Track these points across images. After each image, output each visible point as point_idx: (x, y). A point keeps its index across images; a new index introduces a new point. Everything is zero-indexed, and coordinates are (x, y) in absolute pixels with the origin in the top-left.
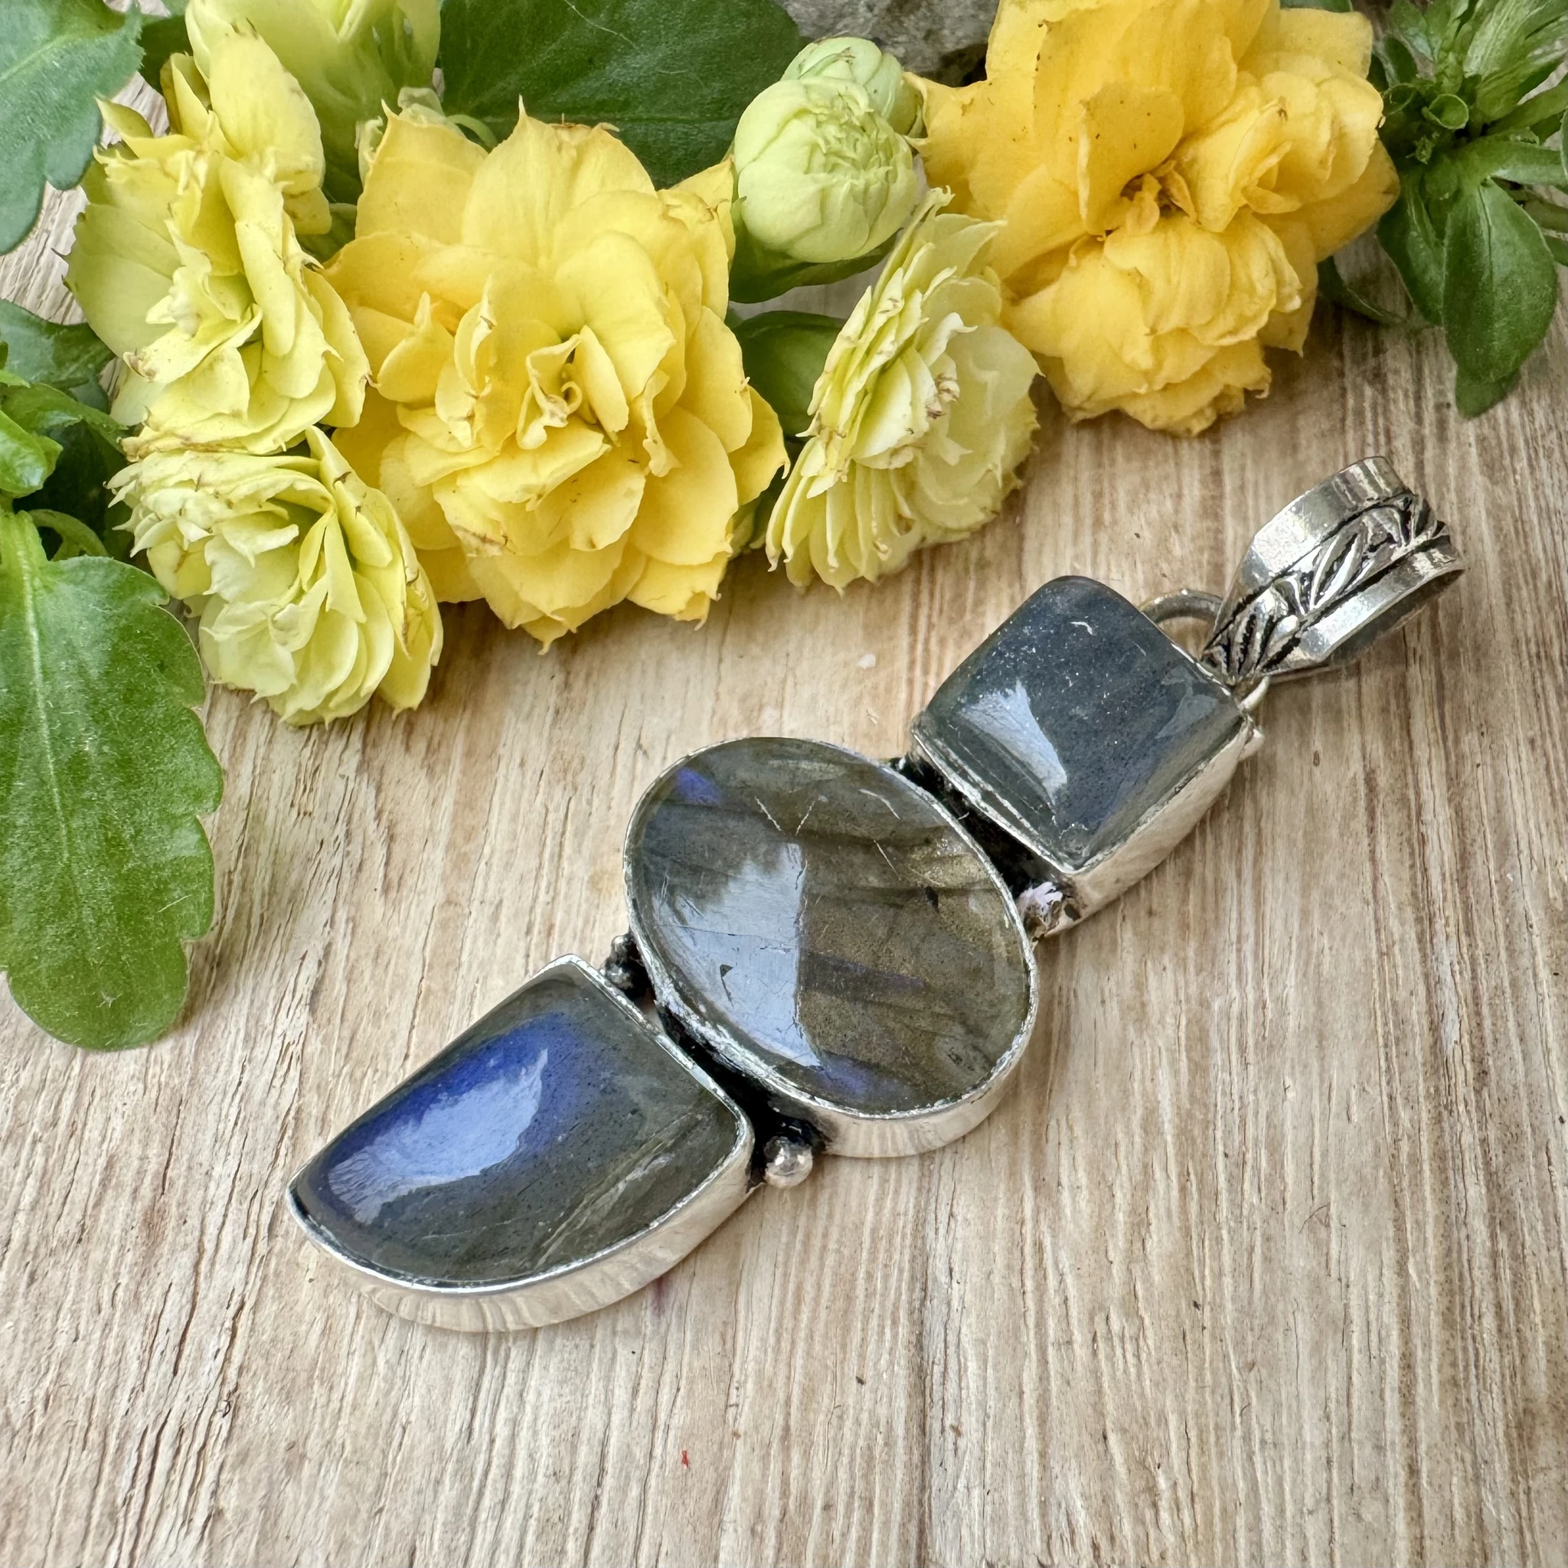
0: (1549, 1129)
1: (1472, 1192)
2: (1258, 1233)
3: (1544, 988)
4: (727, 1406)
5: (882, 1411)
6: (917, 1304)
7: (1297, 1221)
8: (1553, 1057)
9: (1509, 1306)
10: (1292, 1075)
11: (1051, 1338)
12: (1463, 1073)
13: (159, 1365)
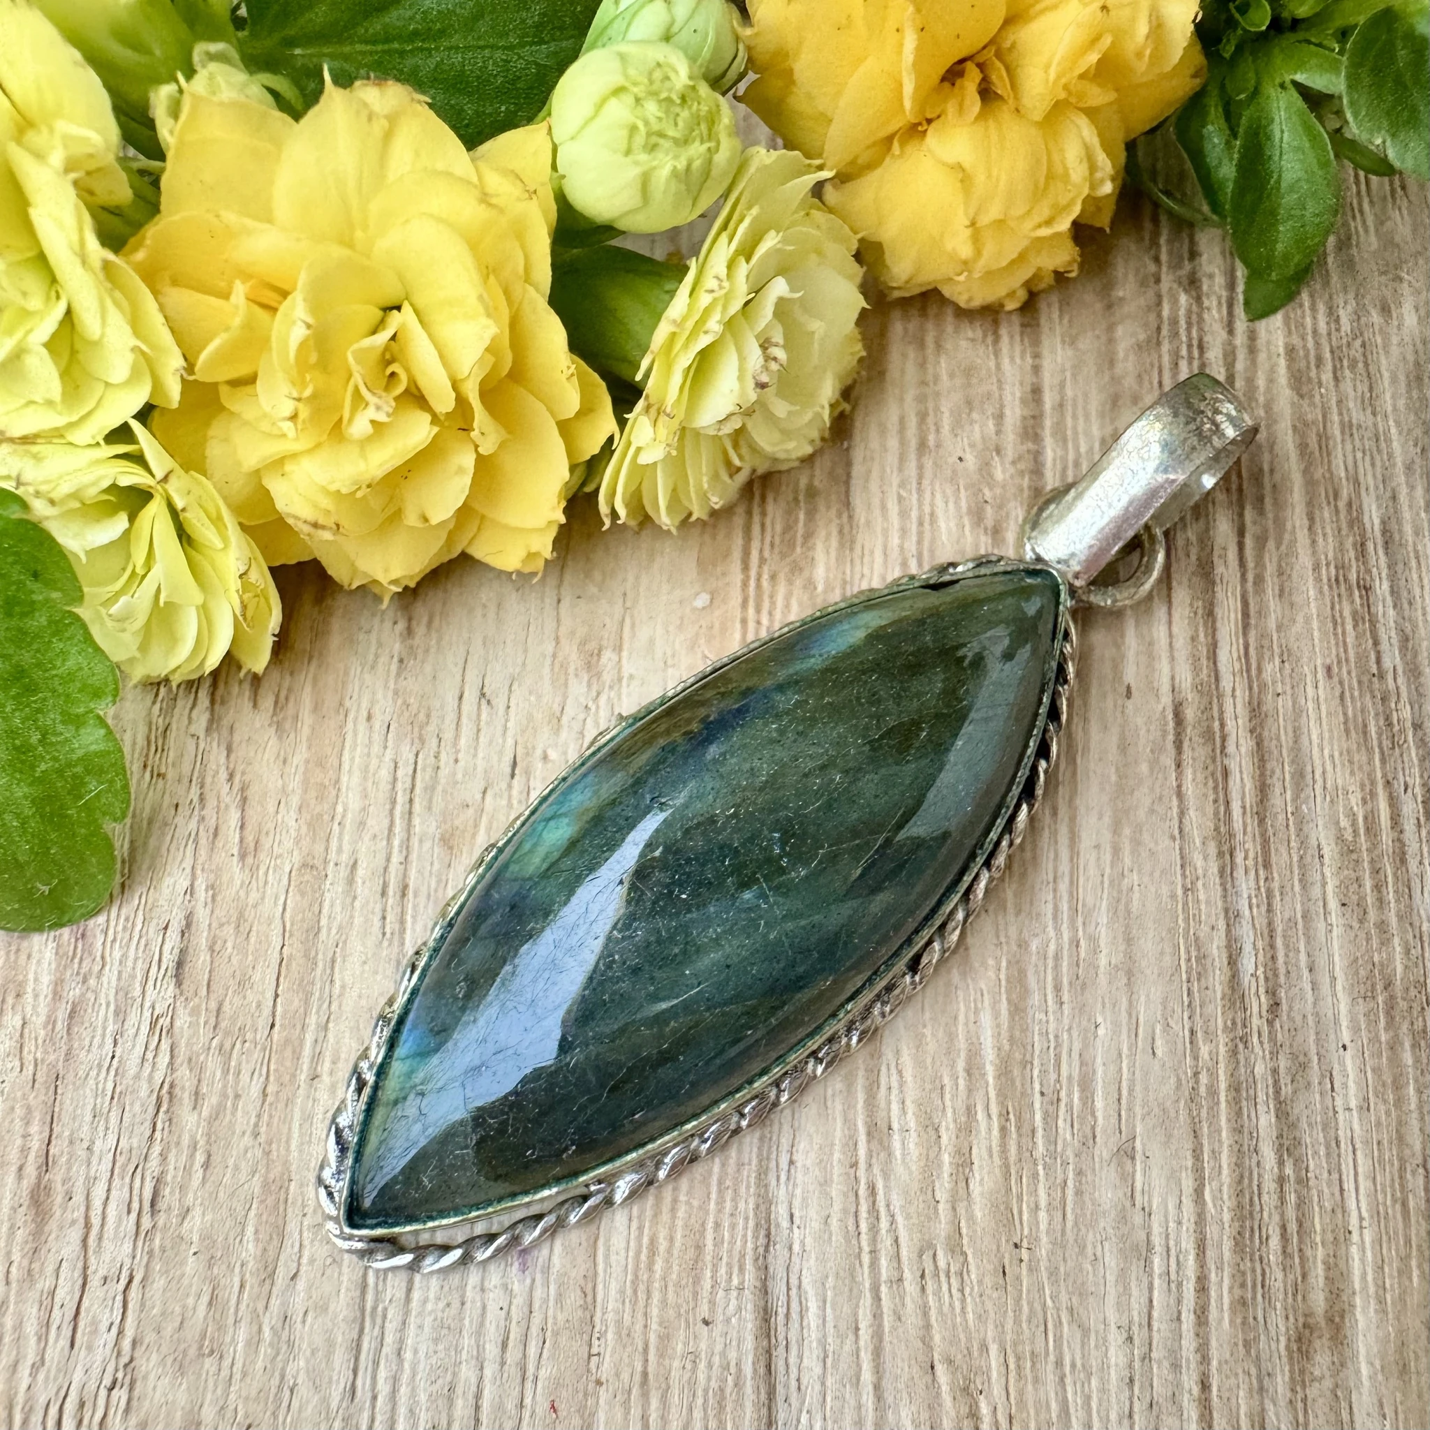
0: (1334, 1057)
1: (1263, 1121)
2: (1071, 1167)
3: (1333, 919)
4: (590, 1356)
5: (732, 1355)
6: (761, 1250)
7: (1106, 1155)
8: (1339, 987)
9: (1293, 1227)
10: (1103, 1012)
11: (884, 1276)
12: (1257, 1005)
13: (56, 1341)
